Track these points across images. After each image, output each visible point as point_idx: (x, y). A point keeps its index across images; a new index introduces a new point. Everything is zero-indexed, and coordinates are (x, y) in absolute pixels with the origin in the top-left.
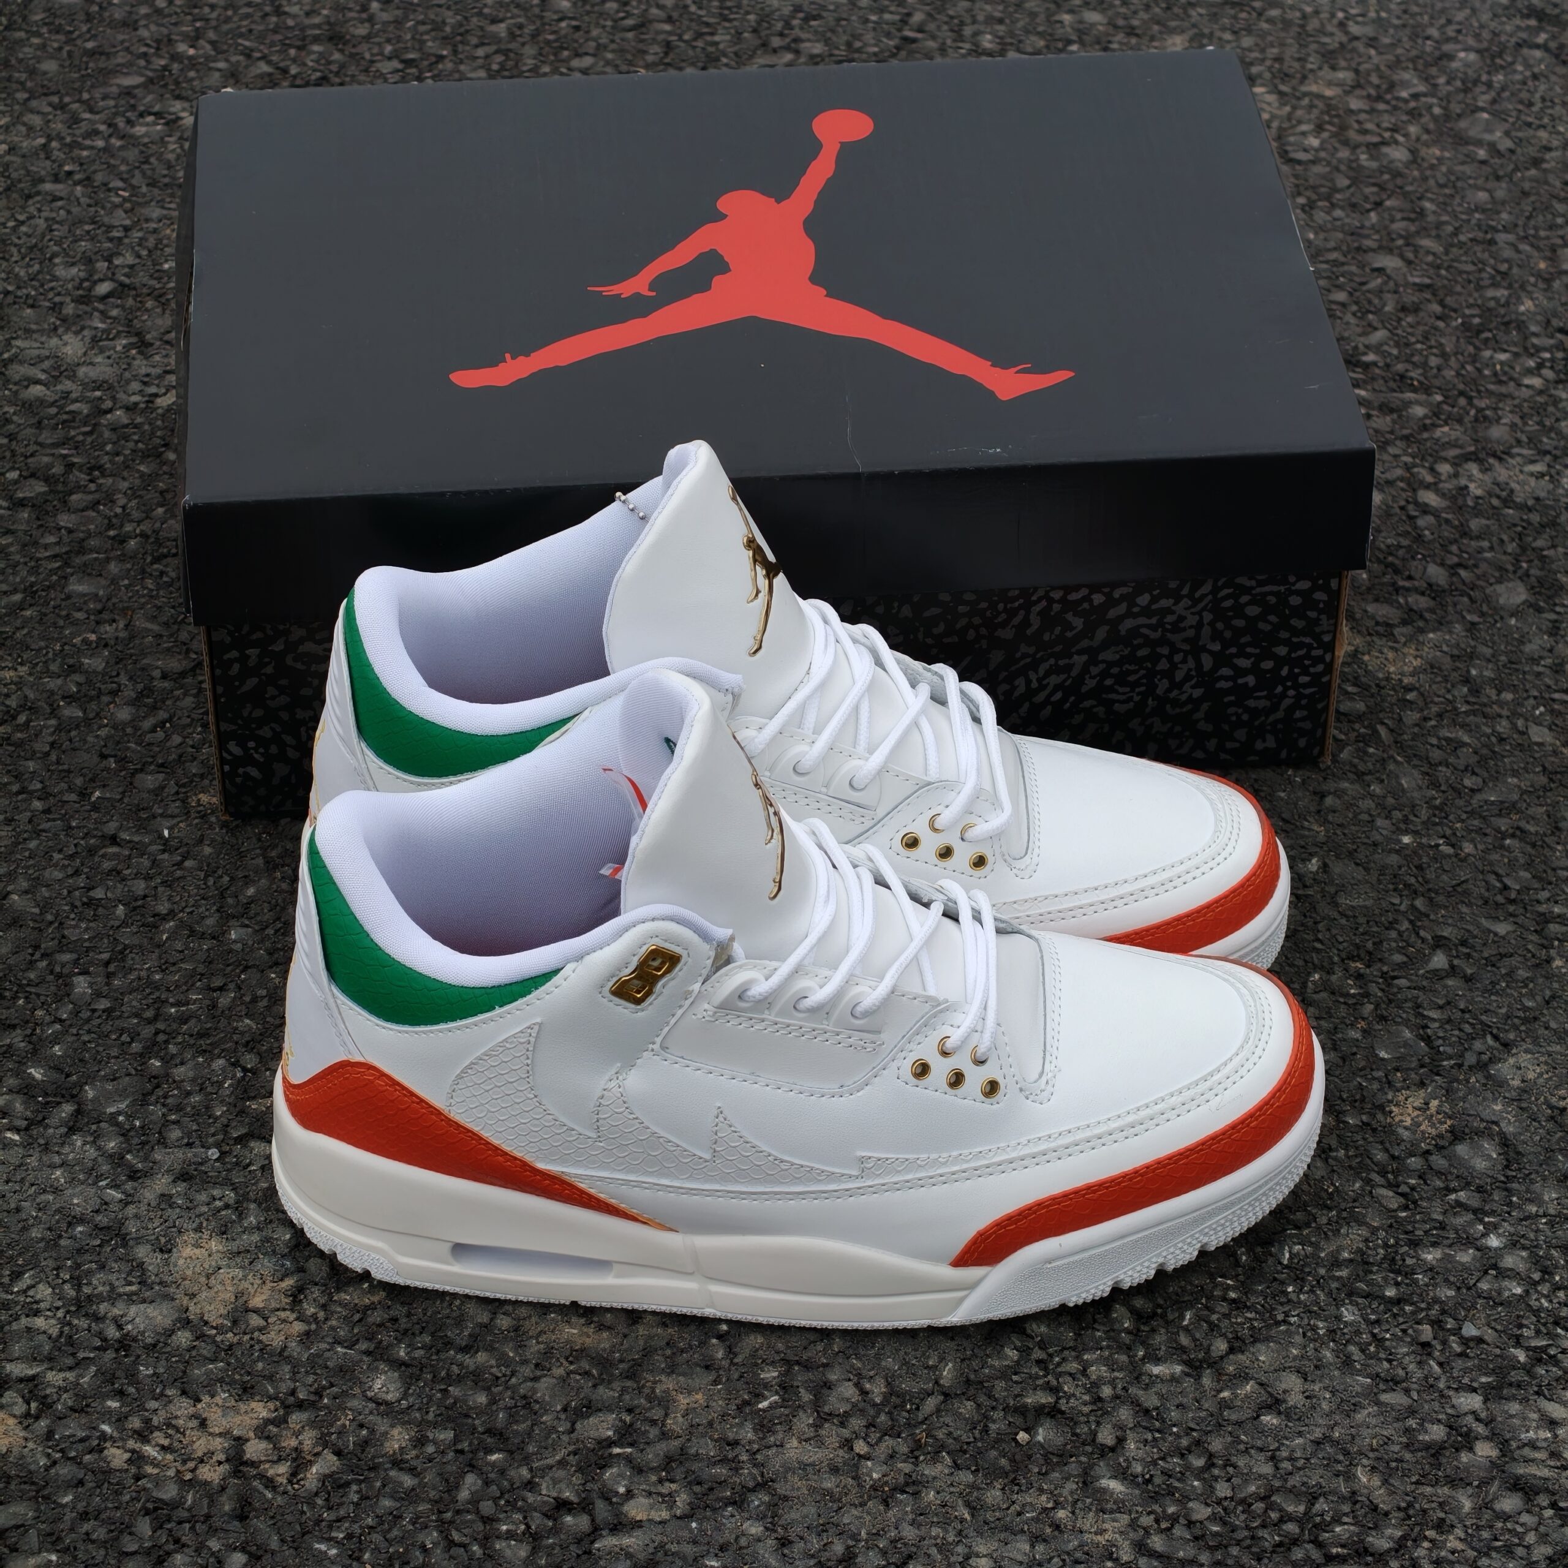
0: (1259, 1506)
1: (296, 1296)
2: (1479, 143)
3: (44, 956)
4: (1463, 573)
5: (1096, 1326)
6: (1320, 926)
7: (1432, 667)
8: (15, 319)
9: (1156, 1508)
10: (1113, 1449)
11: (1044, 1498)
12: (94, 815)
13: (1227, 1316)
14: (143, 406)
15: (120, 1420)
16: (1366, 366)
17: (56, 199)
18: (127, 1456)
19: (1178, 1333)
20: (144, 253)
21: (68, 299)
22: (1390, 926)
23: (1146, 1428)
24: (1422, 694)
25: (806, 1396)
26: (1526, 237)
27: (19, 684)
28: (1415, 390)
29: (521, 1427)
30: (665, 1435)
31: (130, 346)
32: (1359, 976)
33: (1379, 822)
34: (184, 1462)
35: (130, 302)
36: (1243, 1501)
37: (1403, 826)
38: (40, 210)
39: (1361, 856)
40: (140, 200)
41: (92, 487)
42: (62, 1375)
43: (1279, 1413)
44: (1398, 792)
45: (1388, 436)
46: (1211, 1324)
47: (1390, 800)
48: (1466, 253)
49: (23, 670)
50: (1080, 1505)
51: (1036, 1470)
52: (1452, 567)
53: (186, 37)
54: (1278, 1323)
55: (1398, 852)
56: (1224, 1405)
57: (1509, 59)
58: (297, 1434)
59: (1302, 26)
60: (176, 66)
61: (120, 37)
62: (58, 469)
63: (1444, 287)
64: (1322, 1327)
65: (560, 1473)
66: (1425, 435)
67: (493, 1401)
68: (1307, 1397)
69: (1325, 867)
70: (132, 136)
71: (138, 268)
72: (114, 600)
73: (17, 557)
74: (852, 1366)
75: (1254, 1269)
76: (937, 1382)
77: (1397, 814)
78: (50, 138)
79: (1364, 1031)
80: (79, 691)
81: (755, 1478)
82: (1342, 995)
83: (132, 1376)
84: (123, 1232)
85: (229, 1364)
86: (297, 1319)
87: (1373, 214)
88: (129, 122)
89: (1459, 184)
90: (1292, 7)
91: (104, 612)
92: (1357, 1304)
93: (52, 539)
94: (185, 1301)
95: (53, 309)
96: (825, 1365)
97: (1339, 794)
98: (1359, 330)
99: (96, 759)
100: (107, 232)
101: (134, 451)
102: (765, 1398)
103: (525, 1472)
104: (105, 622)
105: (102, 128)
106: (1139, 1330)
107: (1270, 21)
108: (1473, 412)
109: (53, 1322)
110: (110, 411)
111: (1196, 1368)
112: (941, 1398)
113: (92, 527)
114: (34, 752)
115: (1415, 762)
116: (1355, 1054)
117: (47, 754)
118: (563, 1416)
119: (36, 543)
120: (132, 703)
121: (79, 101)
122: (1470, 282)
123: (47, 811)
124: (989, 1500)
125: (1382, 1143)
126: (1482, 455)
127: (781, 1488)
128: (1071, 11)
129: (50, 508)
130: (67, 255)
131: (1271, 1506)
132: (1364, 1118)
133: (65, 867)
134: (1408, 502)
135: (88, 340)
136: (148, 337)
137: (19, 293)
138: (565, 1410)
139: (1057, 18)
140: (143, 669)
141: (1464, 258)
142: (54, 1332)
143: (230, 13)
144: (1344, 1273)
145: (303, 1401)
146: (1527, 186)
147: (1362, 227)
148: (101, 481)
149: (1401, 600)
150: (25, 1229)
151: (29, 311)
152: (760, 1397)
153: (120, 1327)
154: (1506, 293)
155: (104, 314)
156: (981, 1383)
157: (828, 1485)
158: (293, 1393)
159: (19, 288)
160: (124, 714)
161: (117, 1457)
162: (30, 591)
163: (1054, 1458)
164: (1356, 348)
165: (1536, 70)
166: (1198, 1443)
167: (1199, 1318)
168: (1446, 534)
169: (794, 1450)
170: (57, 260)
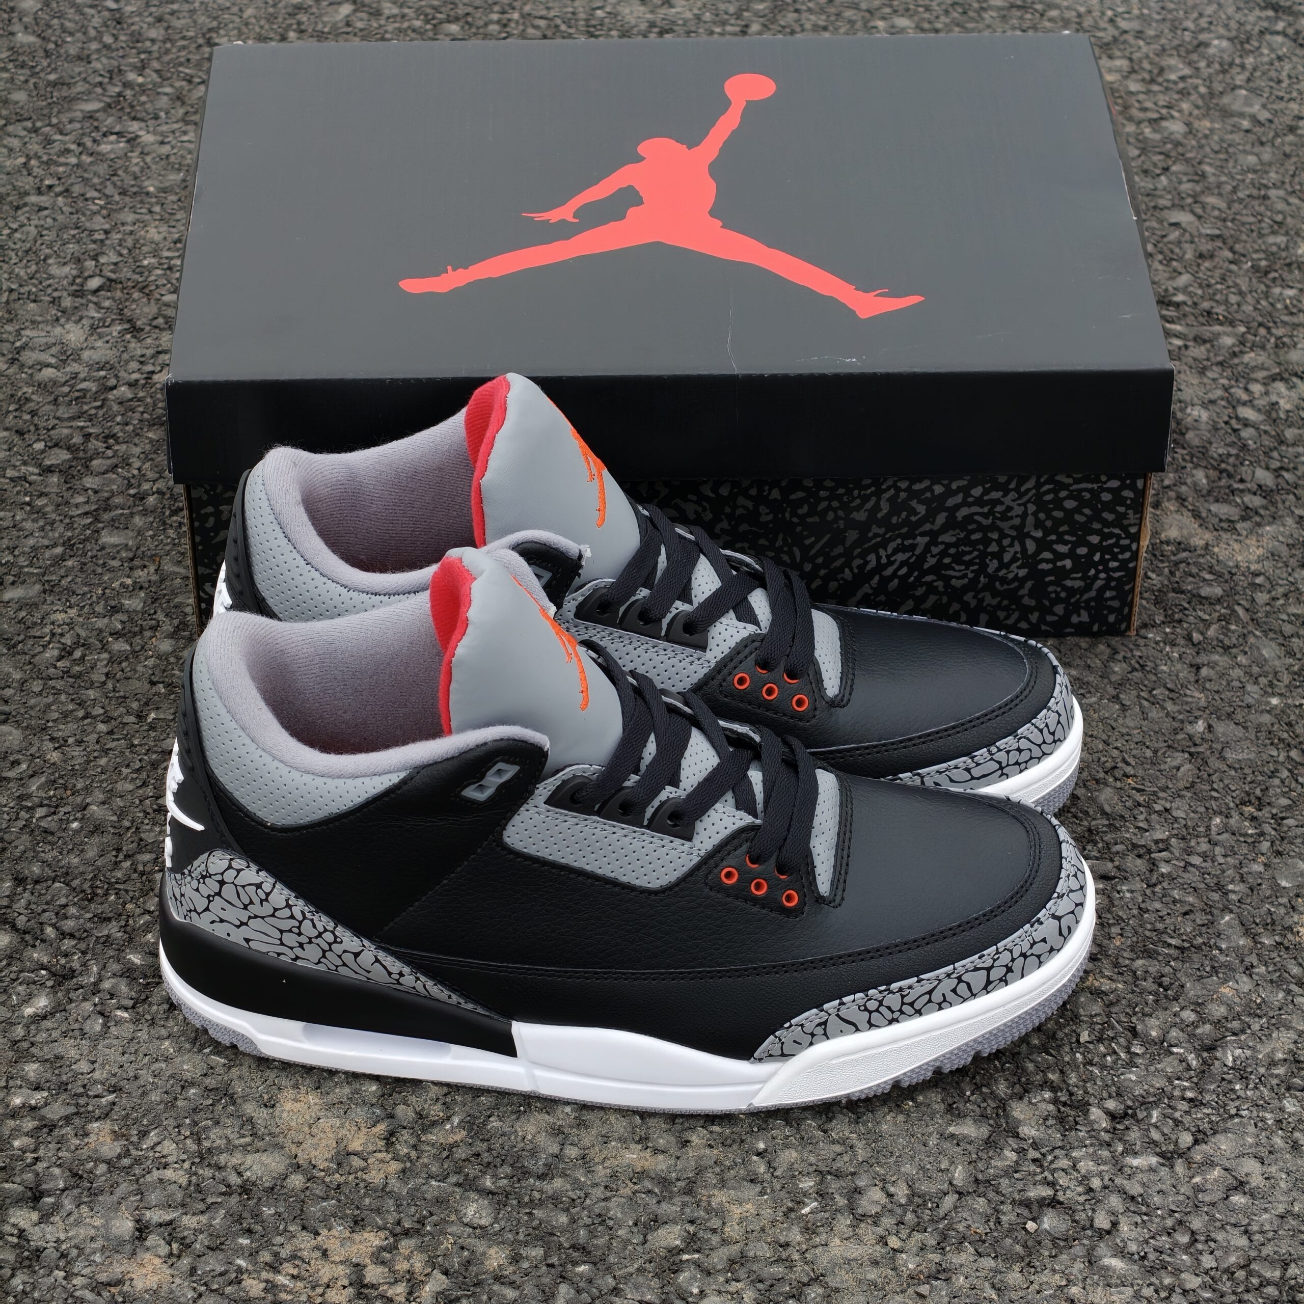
0: (1241, 1274)
1: (389, 1139)
2: (1242, 115)
3: (127, 856)
4: (1285, 474)
5: (1078, 1127)
6: (1214, 778)
7: (1273, 555)
8: (20, 312)
9: (1153, 1280)
10: (1108, 1232)
11: (1057, 1277)
12: (153, 734)
13: (1187, 1113)
14: (143, 382)
15: (253, 1254)
16: (1178, 305)
17: (41, 209)
18: (263, 1285)
19: (1148, 1130)
20: (125, 252)
21: (65, 294)
22: (1273, 774)
23: (1134, 1212)
24: (1268, 579)
25: (841, 1201)
26: (1294, 192)
27: (71, 624)
28: (1221, 324)
29: (601, 1241)
30: (725, 1242)
31: (126, 331)
32: (1253, 819)
33: (1249, 687)
34: (313, 1288)
35: (118, 294)
36: (1227, 1271)
37: (1269, 690)
38: (29, 219)
39: (1239, 717)
40: (114, 207)
41: (109, 453)
42: (196, 1218)
43: (1245, 1193)
44: (1261, 662)
45: (1205, 363)
46: (1175, 1120)
47: (1255, 670)
48: (1245, 207)
49: (73, 612)
50: (1089, 1281)
51: (1047, 1253)
52: (1275, 470)
53: (134, 68)
54: (1232, 1117)
55: (1268, 712)
56: (1198, 1189)
57: (1256, 44)
58: (408, 1258)
59: (1079, 23)
60: (128, 93)
61: (77, 70)
62: (77, 439)
63: (1232, 236)
64: (1270, 1118)
65: (641, 1279)
66: (1236, 361)
67: (573, 1221)
68: (1266, 1179)
69: (1210, 727)
70: (99, 154)
71: (121, 265)
72: (142, 549)
73: (54, 516)
74: (877, 1173)
75: (1204, 1072)
76: (951, 1183)
77: (1263, 681)
78: (28, 158)
79: (1265, 865)
80: (124, 628)
81: (808, 1275)
82: (1241, 835)
83: (257, 1216)
84: (231, 1092)
85: (339, 1201)
86: (393, 1159)
87: (1163, 178)
88: (95, 141)
89: (1231, 150)
90: (1067, 8)
91: (135, 560)
92: (1296, 1097)
93: (81, 499)
94: (293, 1147)
95: (53, 302)
96: (853, 1174)
97: (1211, 665)
98: (1167, 275)
99: (147, 686)
100: (90, 235)
101: (141, 421)
102: (806, 1205)
103: (611, 1282)
104: (137, 568)
105: (73, 147)
106: (1115, 1129)
107: (1051, 20)
108: (1273, 340)
109: (181, 1172)
110: (115, 387)
111: (1169, 1159)
112: (957, 1196)
113: (114, 487)
114: (92, 683)
115: (1271, 635)
116: (1260, 885)
117: (104, 683)
118: (635, 1230)
119: (67, 503)
120: (171, 636)
121: (49, 125)
122: (1252, 231)
123: (111, 732)
124: (1011, 1282)
125: (1295, 958)
126: (1286, 375)
127: (833, 1282)
128: (883, 18)
129: (75, 473)
130: (58, 256)
131: (1250, 1273)
132: (1277, 938)
133: (133, 780)
134: (1230, 417)
135: (87, 328)
136: (139, 323)
137: (22, 290)
138: (636, 1224)
139: (872, 24)
140: (176, 607)
141: (1244, 212)
142: (184, 1181)
143: (168, 45)
144: (1280, 1071)
145: (408, 1229)
146: (1287, 149)
147: (1156, 189)
148: (116, 448)
149: (1238, 500)
150: (144, 1094)
151: (32, 305)
152: (800, 1203)
153: (240, 1174)
154: (1285, 239)
155: (97, 305)
156: (988, 1181)
157: (872, 1276)
158: (399, 1223)
159: (21, 286)
160: (166, 646)
161: (254, 1287)
162: (68, 544)
163: (1061, 1243)
164: (1166, 290)
165: (1280, 53)
166: (1180, 1222)
167: (1165, 1116)
168: (1267, 443)
169: (838, 1248)
170: (50, 261)
